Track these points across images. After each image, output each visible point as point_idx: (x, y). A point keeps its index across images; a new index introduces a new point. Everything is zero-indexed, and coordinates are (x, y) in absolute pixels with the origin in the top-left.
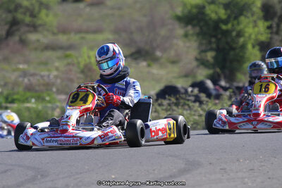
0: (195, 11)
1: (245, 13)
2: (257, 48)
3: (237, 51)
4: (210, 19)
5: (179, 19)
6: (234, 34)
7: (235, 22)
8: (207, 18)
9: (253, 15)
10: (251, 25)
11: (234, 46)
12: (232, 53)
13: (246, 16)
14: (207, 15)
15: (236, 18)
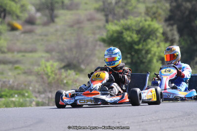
0: (115, 35)
1: (151, 37)
2: (160, 62)
3: (146, 64)
4: (127, 41)
5: (104, 41)
6: (144, 52)
7: (145, 43)
8: (125, 40)
9: (156, 38)
10: (156, 46)
11: (144, 60)
12: (142, 66)
13: (152, 40)
14: (125, 38)
15: (145, 40)
